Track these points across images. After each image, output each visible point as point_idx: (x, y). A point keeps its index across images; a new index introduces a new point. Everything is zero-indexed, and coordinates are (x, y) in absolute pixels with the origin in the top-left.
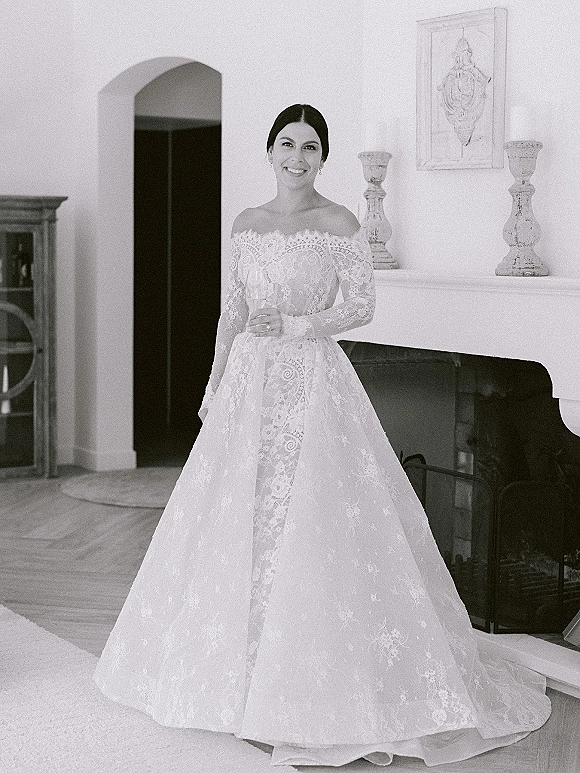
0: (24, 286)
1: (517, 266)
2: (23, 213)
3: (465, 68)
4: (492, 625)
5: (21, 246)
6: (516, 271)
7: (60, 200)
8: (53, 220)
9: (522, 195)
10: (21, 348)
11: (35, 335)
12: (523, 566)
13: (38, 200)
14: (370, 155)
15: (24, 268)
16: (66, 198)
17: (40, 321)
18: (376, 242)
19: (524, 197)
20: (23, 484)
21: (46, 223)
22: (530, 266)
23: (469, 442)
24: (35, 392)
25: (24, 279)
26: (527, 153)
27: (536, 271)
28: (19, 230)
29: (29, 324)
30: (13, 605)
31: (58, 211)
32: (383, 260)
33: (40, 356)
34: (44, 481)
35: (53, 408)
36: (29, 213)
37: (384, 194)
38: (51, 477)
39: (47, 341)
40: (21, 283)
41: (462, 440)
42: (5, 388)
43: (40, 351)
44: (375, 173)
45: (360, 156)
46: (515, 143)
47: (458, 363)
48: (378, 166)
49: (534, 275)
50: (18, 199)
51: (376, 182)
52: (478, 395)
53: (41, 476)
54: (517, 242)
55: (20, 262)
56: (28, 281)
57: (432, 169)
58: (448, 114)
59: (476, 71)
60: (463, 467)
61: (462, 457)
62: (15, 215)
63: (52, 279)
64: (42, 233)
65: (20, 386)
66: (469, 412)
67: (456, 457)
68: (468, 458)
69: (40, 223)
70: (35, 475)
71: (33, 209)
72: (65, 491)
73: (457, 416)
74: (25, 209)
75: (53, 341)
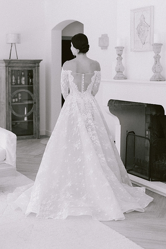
0: (31, 85)
1: (156, 78)
2: (30, 64)
3: (143, 23)
4: (150, 179)
5: (30, 73)
6: (155, 80)
7: (41, 60)
8: (38, 66)
9: (157, 58)
10: (30, 102)
11: (34, 99)
12: (163, 163)
13: (34, 61)
14: (118, 48)
15: (31, 80)
16: (42, 60)
17: (35, 95)
18: (120, 72)
19: (157, 59)
20: (30, 140)
21: (36, 67)
22: (159, 78)
23: (149, 128)
24: (34, 114)
25: (31, 83)
26: (158, 47)
27: (161, 80)
28: (29, 69)
29: (32, 95)
30: (22, 172)
31: (40, 64)
32: (122, 77)
33: (35, 104)
34: (36, 140)
35: (39, 119)
36: (32, 64)
37: (122, 58)
38: (38, 138)
39: (37, 101)
40: (30, 84)
41: (147, 128)
42: (25, 113)
43: (35, 103)
44: (119, 53)
45: (115, 48)
46: (155, 44)
47: (146, 106)
48: (120, 51)
49: (160, 81)
50: (29, 61)
51: (120, 55)
52: (151, 115)
53: (35, 138)
54: (155, 72)
55: (30, 78)
56: (32, 83)
57: (135, 51)
58: (139, 36)
59: (146, 24)
60: (147, 135)
61: (147, 133)
62: (27, 65)
63: (38, 83)
64: (35, 70)
65: (30, 113)
66: (149, 120)
67: (146, 133)
68: (149, 133)
69: (35, 67)
70: (34, 138)
71: (33, 63)
72: (41, 142)
73: (146, 121)
74: (31, 63)
75: (38, 100)
